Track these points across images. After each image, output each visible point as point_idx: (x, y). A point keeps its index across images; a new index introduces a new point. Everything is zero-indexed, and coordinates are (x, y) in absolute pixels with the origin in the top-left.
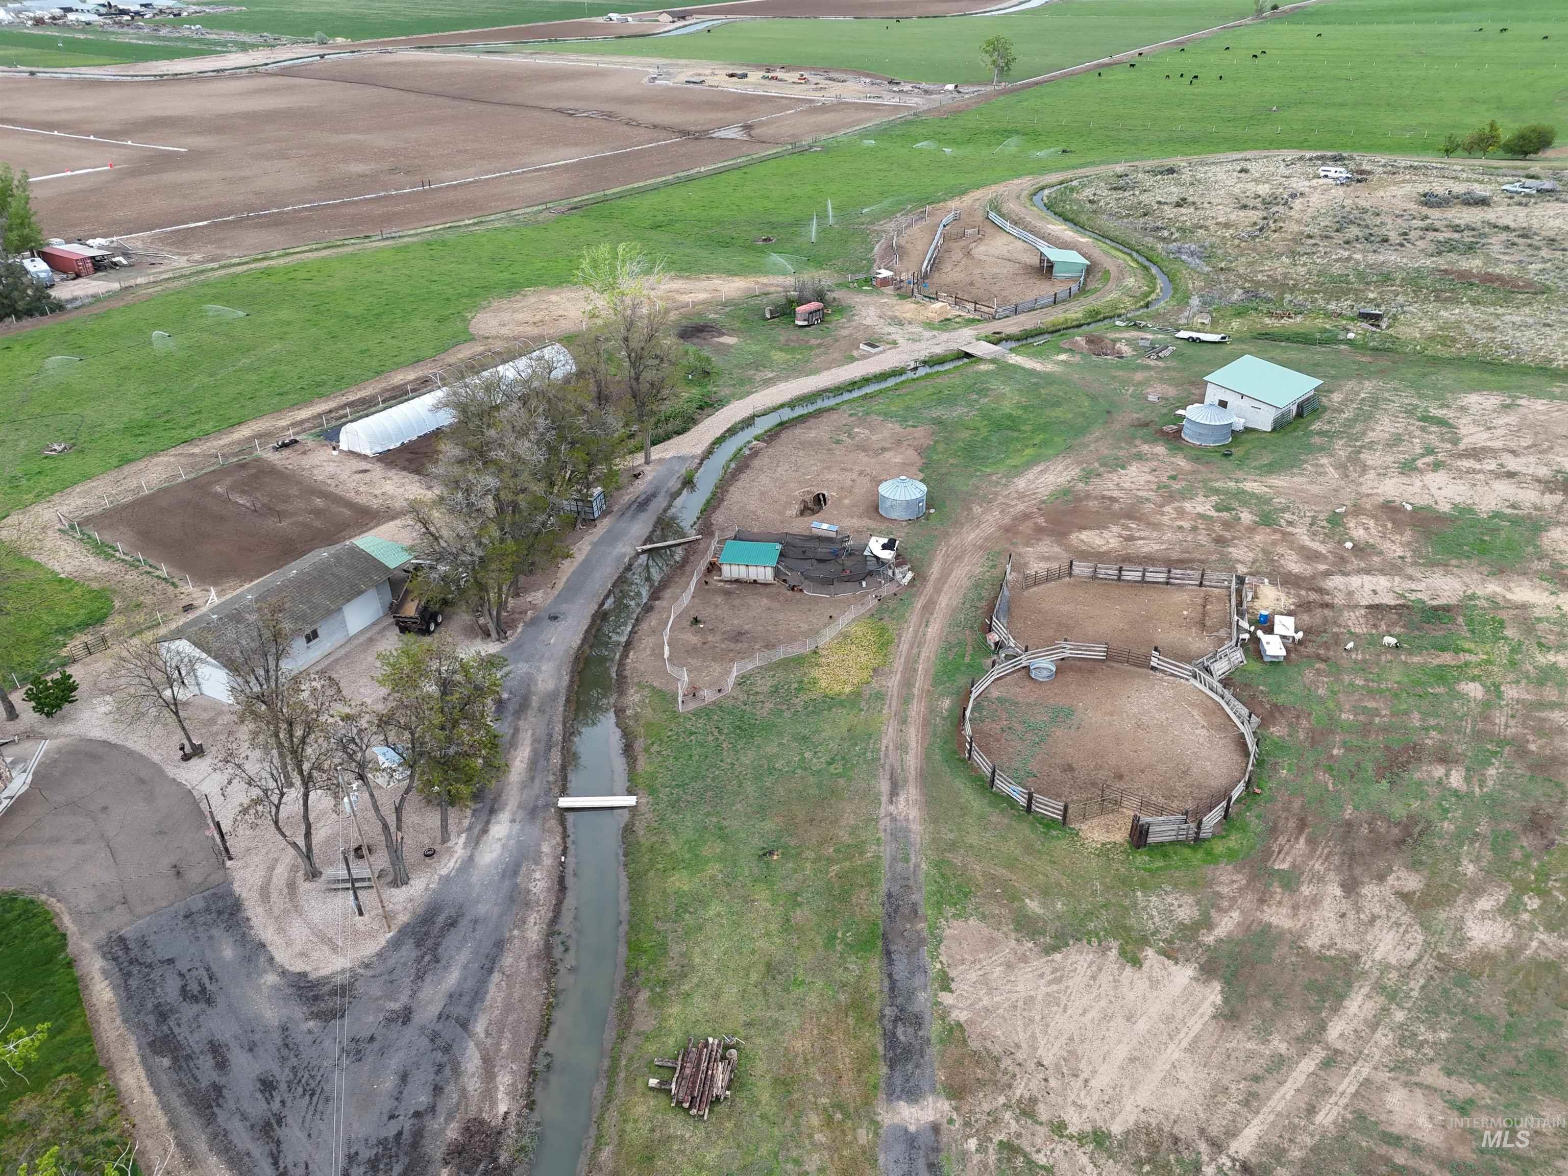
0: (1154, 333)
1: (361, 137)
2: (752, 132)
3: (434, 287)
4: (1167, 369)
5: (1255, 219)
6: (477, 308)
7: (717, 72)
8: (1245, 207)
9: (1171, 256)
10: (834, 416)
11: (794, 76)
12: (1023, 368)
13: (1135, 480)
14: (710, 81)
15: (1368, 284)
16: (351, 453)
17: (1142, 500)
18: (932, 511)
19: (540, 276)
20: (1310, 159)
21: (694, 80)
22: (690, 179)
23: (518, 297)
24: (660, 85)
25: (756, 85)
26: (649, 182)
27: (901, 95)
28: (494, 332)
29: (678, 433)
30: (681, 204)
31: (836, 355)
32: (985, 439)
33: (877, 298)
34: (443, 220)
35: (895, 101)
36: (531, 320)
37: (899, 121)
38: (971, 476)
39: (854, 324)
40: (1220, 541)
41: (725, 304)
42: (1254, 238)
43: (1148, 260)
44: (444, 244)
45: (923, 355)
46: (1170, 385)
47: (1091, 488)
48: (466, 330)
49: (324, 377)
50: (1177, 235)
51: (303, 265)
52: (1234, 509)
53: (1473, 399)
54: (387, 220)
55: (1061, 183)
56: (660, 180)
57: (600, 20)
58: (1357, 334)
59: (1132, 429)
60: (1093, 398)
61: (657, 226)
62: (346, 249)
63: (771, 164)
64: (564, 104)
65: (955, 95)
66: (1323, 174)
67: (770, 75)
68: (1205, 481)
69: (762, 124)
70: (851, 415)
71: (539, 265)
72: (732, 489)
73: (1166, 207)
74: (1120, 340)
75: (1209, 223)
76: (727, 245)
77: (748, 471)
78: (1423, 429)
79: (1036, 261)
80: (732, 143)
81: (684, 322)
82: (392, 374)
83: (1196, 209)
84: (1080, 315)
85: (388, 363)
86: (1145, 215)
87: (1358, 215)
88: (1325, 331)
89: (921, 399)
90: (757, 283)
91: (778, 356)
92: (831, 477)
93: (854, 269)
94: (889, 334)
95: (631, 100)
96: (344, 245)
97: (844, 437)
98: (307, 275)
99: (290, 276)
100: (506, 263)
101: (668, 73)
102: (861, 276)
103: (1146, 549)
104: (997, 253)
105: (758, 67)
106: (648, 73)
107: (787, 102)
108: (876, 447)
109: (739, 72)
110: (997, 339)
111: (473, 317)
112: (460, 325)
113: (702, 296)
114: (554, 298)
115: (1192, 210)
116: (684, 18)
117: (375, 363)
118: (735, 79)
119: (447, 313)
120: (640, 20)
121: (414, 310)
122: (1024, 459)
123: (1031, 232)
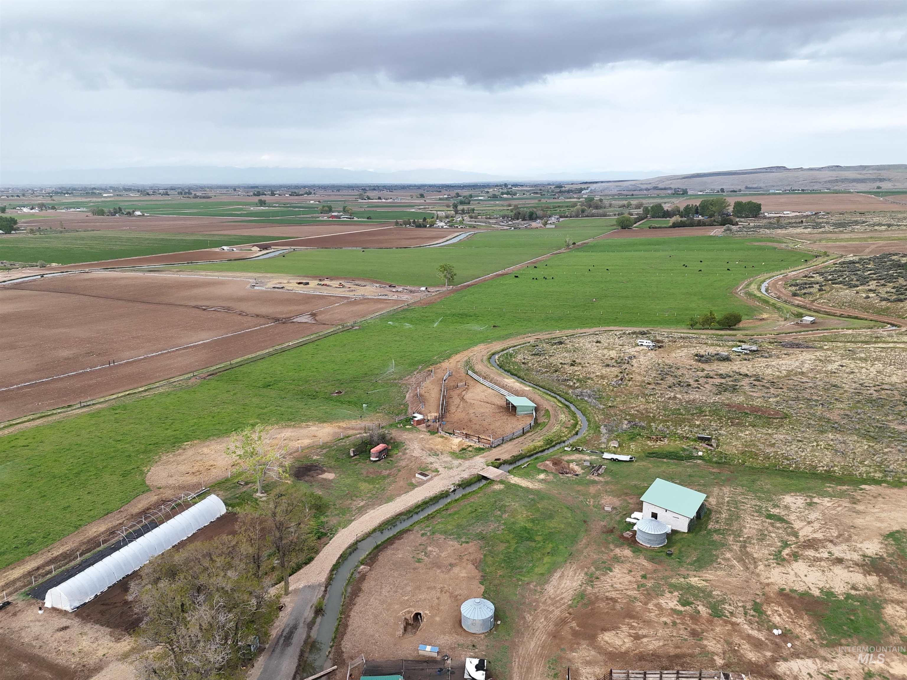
0: (589, 455)
1: (68, 330)
2: (317, 318)
3: (119, 446)
4: (607, 483)
5: (616, 373)
6: (150, 462)
7: (291, 281)
8: (608, 365)
9: (579, 398)
10: (411, 536)
11: (335, 283)
12: (521, 487)
13: (621, 580)
14: (288, 287)
15: (693, 414)
16: (54, 609)
17: (632, 600)
18: (499, 622)
19: (194, 432)
20: (629, 334)
21: (277, 286)
22: (283, 351)
23: (180, 451)
24: (258, 290)
25: (315, 289)
26: (258, 353)
27: (397, 294)
28: (163, 483)
29: (306, 564)
30: (280, 368)
31: (401, 483)
32: (516, 550)
33: (416, 435)
34: (124, 389)
35: (395, 298)
36: (191, 471)
37: (399, 310)
38: (516, 586)
39: (407, 456)
40: (694, 634)
41: (322, 447)
42: (619, 385)
43: (566, 400)
44: (125, 408)
45: (457, 480)
46: (614, 496)
47: (596, 590)
48: (143, 483)
49: (34, 535)
50: (578, 384)
51: (23, 433)
52: (693, 603)
53: (788, 499)
54: (84, 391)
55: (503, 350)
56: (264, 352)
57: (217, 250)
58: (703, 452)
59: (605, 535)
60: (570, 509)
61: (267, 386)
62: (54, 418)
63: (331, 338)
64: (199, 303)
65: (427, 293)
66: (640, 344)
67: (322, 283)
68: (665, 578)
69: (322, 312)
70: (423, 535)
71: (192, 422)
72: (352, 614)
73: (565, 366)
74: (572, 461)
75: (592, 376)
76: (314, 397)
77: (361, 594)
78: (772, 525)
79: (503, 403)
80: (305, 325)
81: (297, 465)
82: (88, 527)
83: (582, 367)
84: (541, 443)
85: (85, 517)
86: (556, 371)
87: (668, 369)
88: (684, 450)
89: (465, 517)
90: (339, 427)
91: (364, 486)
92: (423, 597)
93: (396, 411)
94: (431, 463)
95: (241, 299)
96: (53, 414)
97: (422, 556)
98: (25, 443)
99: (12, 444)
100: (169, 421)
101: (261, 282)
102: (402, 417)
103: (651, 647)
104: (478, 398)
105: (314, 277)
106: (250, 282)
107: (334, 298)
108: (446, 563)
109: (304, 281)
110: (498, 464)
111: (148, 471)
112: (139, 478)
113: (306, 442)
114: (205, 450)
115: (580, 368)
116: (266, 249)
117: (74, 519)
118: (302, 285)
119: (129, 468)
120: (241, 250)
121: (106, 467)
122: (547, 566)
123: (495, 384)
